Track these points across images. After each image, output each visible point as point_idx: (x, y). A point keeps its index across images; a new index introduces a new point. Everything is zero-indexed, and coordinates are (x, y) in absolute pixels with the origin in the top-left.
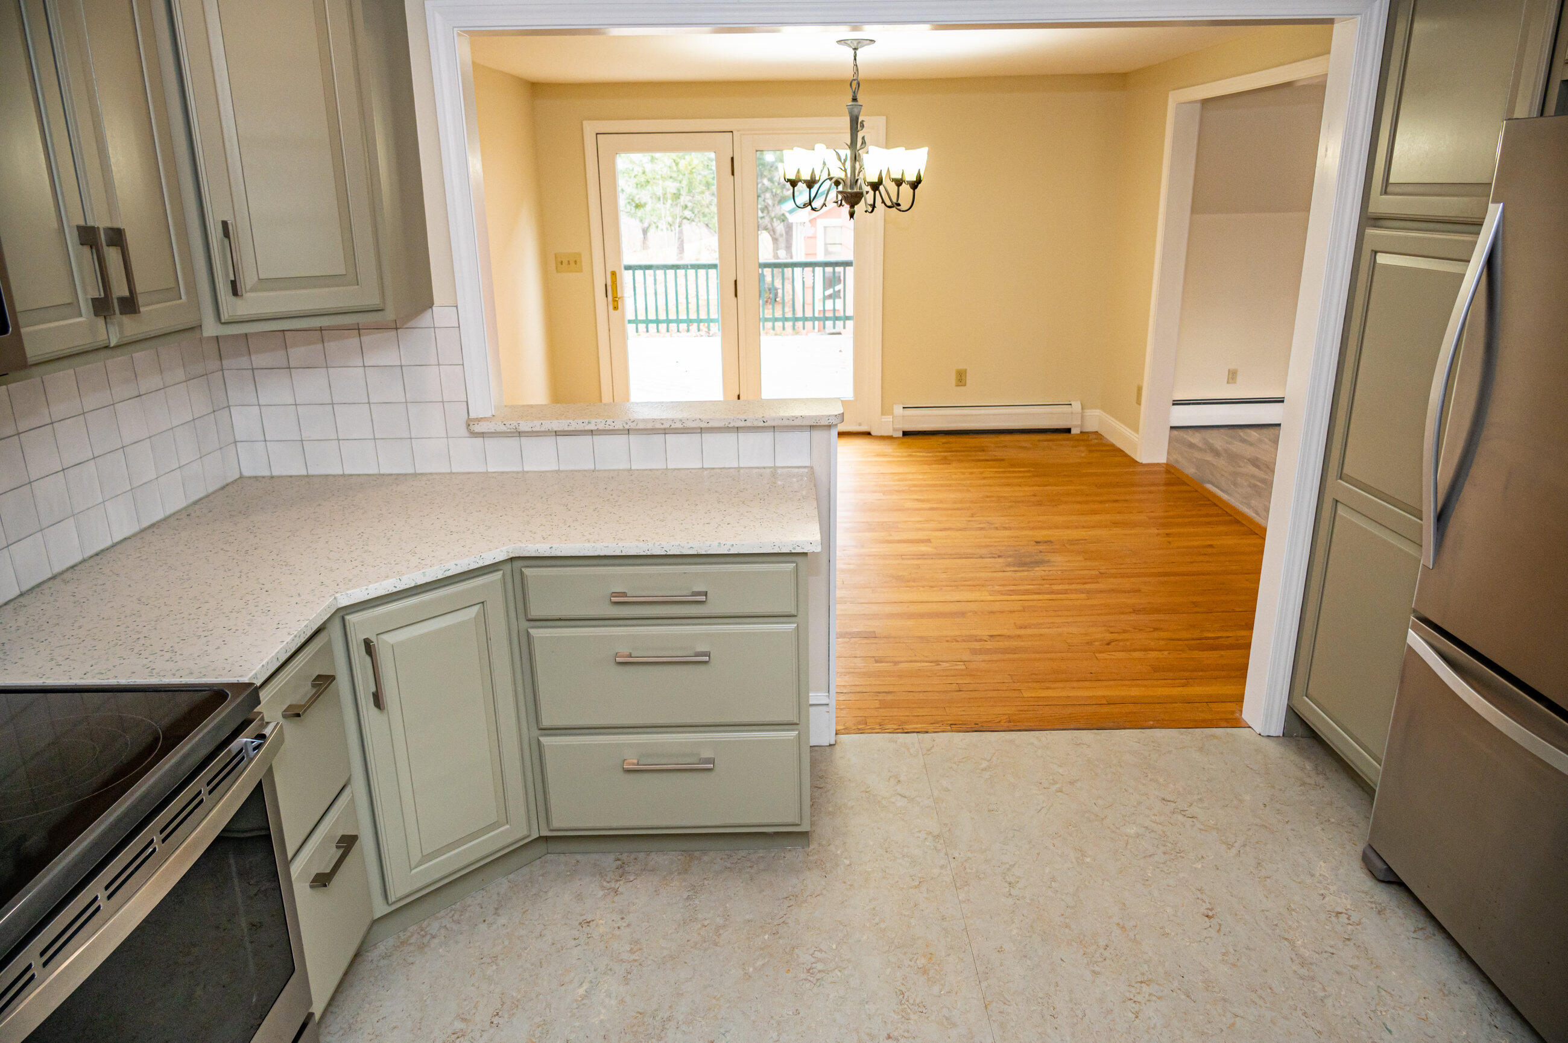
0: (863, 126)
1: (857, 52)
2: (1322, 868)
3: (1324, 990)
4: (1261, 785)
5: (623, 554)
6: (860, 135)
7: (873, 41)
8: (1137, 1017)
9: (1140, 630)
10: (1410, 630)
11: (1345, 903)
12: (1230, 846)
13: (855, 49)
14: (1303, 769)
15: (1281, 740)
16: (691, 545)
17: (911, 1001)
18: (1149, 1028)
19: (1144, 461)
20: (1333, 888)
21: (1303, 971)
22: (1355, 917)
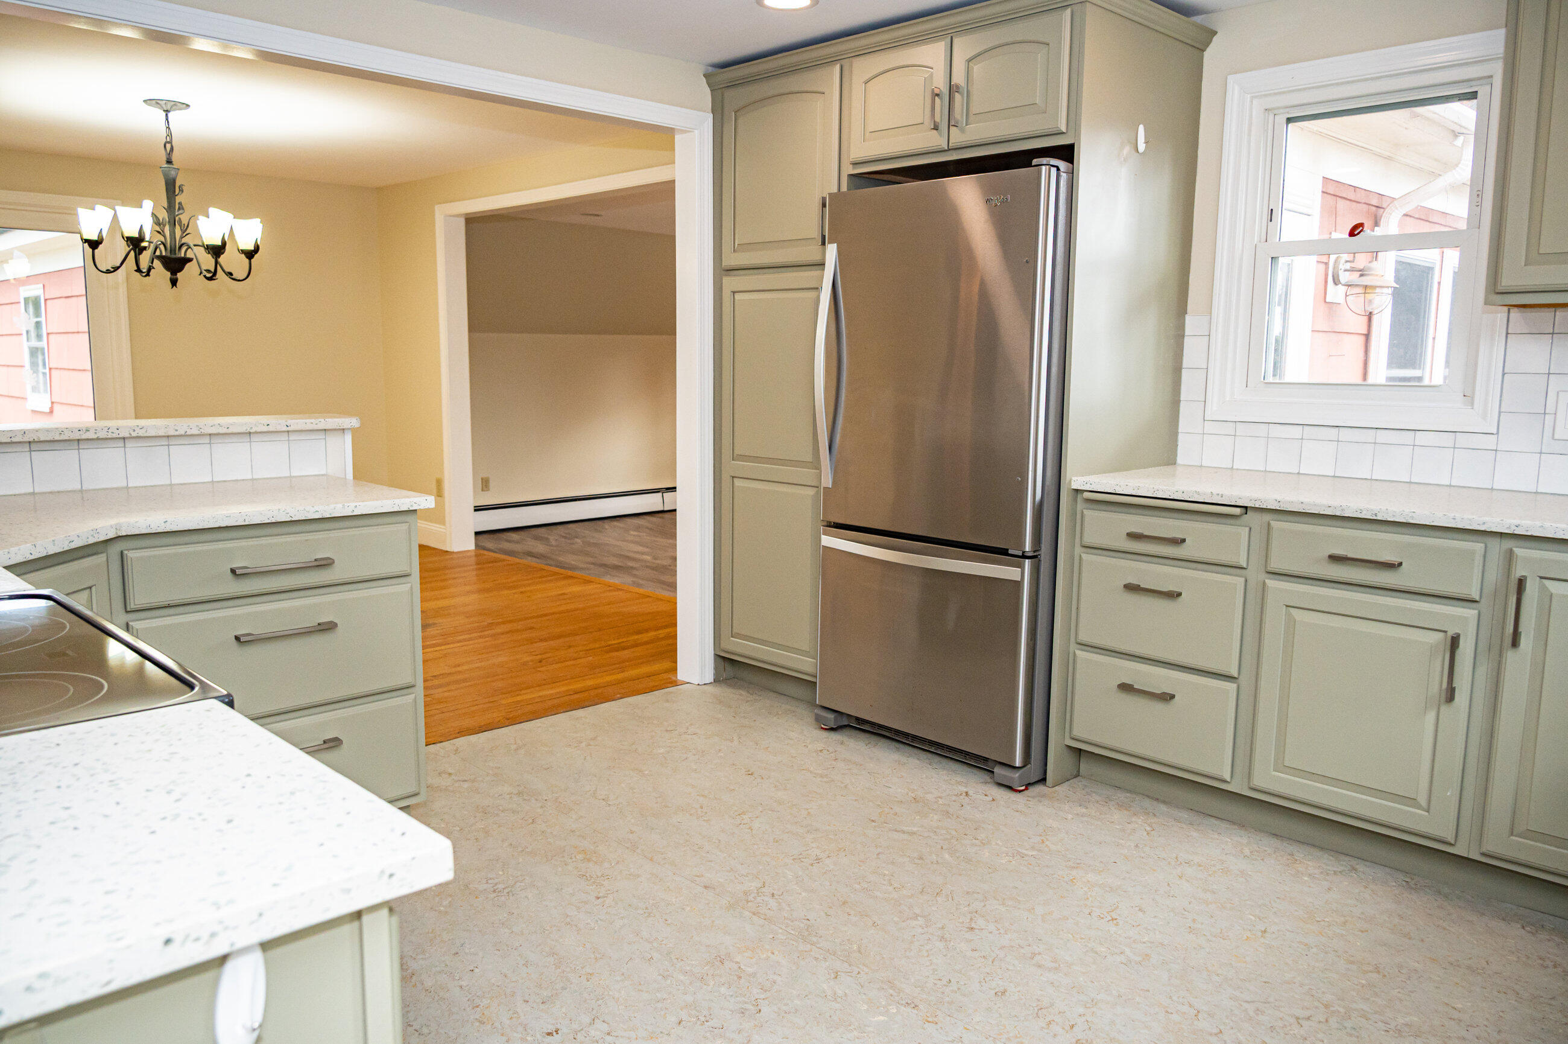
0: (181, 190)
1: (170, 115)
2: (793, 735)
3: (842, 783)
4: (723, 708)
5: (247, 523)
6: (178, 199)
7: (188, 106)
8: (752, 830)
9: (557, 649)
10: (823, 537)
11: (820, 746)
12: (732, 741)
13: (167, 112)
14: (741, 695)
15: (714, 684)
16: (316, 508)
17: (595, 876)
18: (763, 832)
19: (456, 550)
20: (808, 741)
21: (825, 779)
22: (831, 749)
